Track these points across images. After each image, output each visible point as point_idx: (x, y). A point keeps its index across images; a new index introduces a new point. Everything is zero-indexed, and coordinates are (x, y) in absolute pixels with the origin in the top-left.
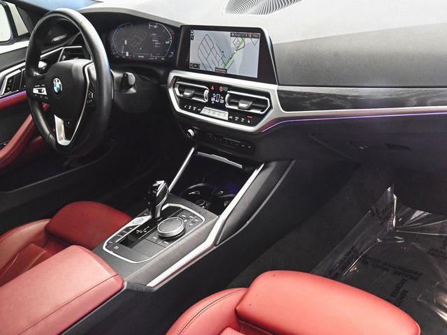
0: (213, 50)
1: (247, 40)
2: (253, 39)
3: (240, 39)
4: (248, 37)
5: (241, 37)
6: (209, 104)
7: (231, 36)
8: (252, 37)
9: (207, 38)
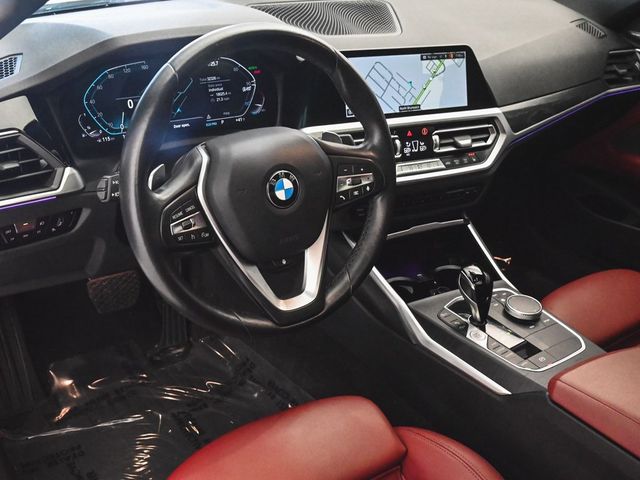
0: (393, 83)
1: (448, 62)
2: (456, 60)
3: (437, 62)
4: (448, 57)
5: (438, 58)
6: (404, 159)
7: (422, 59)
8: (455, 57)
9: (378, 66)
